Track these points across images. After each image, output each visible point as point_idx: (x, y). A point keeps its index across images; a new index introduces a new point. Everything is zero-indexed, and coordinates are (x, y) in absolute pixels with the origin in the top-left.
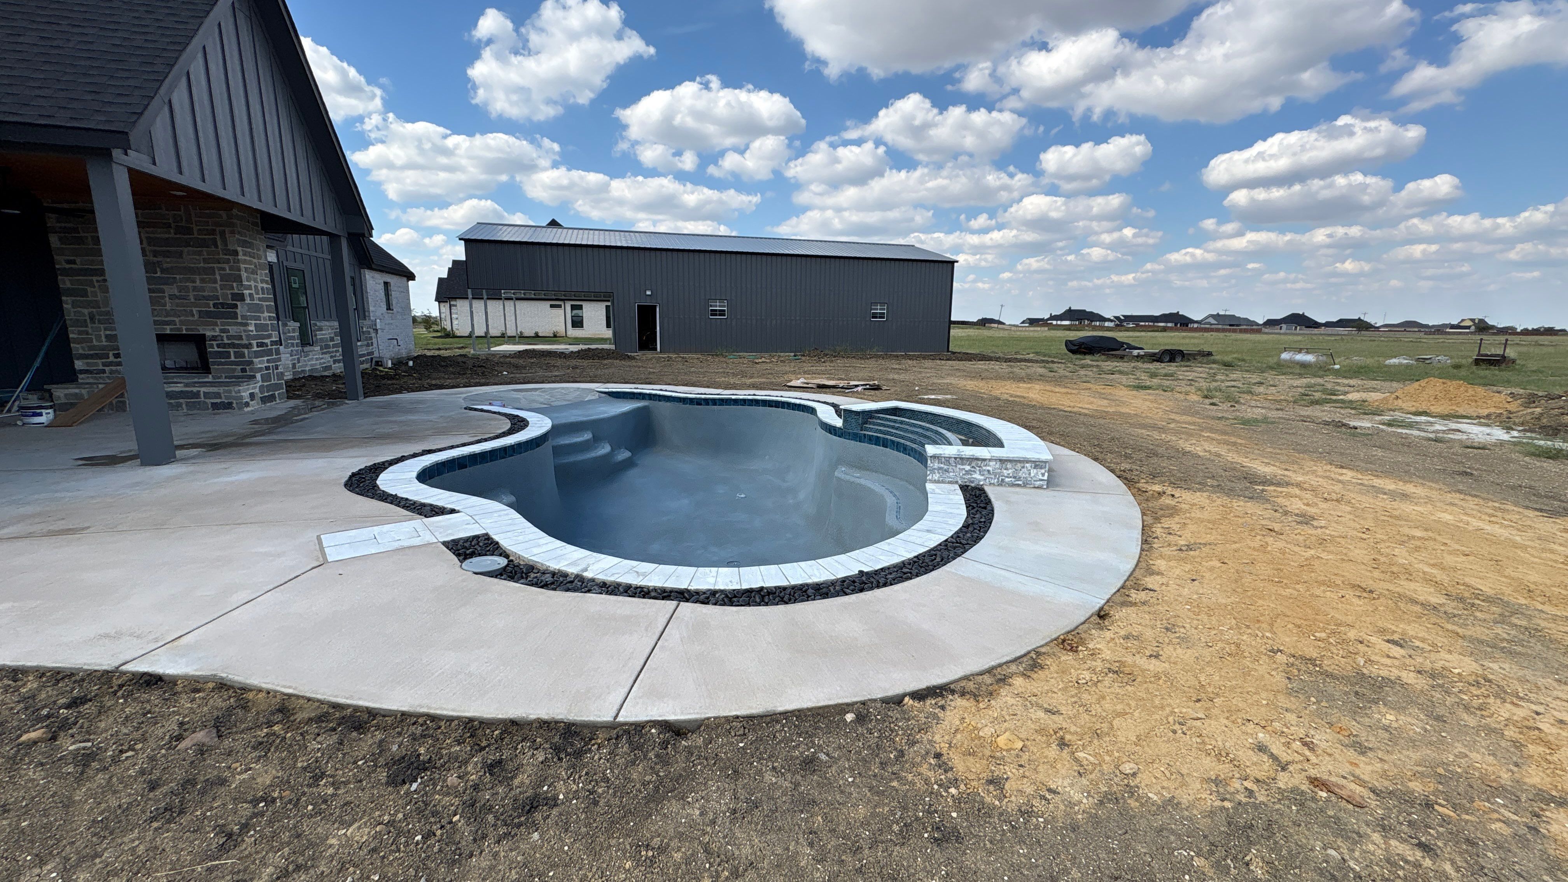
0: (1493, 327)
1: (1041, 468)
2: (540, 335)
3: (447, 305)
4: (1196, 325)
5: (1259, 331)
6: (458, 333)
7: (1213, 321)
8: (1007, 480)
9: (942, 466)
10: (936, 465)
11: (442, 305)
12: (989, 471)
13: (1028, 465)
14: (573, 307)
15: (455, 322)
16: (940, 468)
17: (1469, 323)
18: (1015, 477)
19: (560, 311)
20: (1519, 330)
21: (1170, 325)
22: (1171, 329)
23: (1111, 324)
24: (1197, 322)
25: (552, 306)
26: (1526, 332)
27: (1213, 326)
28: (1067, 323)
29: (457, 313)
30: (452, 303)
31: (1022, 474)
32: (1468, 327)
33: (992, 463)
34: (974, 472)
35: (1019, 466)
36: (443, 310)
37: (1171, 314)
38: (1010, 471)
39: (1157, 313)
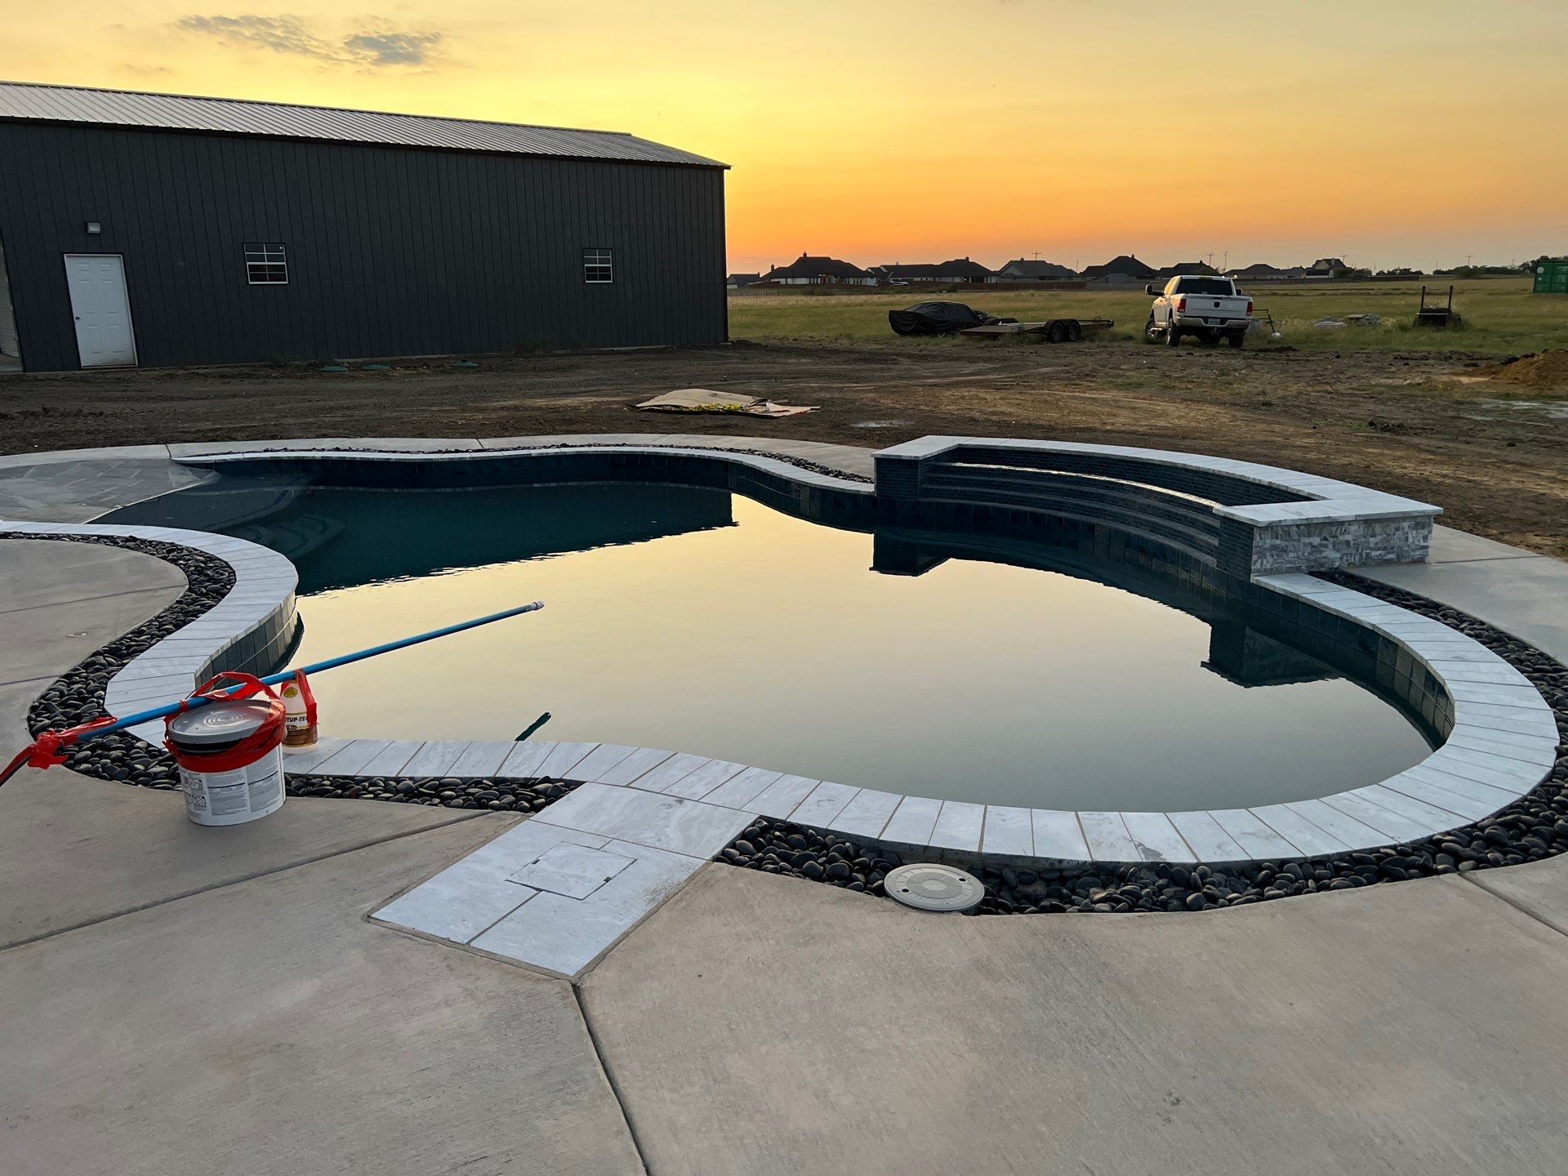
0: (1351, 270)
1: (1423, 528)
4: (994, 280)
8: (1374, 554)
9: (1278, 542)
10: (1269, 542)
12: (1348, 542)
13: (1405, 525)
16: (1274, 547)
17: (1324, 266)
18: (1385, 549)
20: (1374, 274)
23: (871, 282)
26: (1383, 277)
27: (1018, 281)
28: (803, 281)
31: (1396, 541)
32: (1326, 272)
33: (1353, 528)
34: (1326, 546)
35: (1393, 526)
38: (1379, 538)
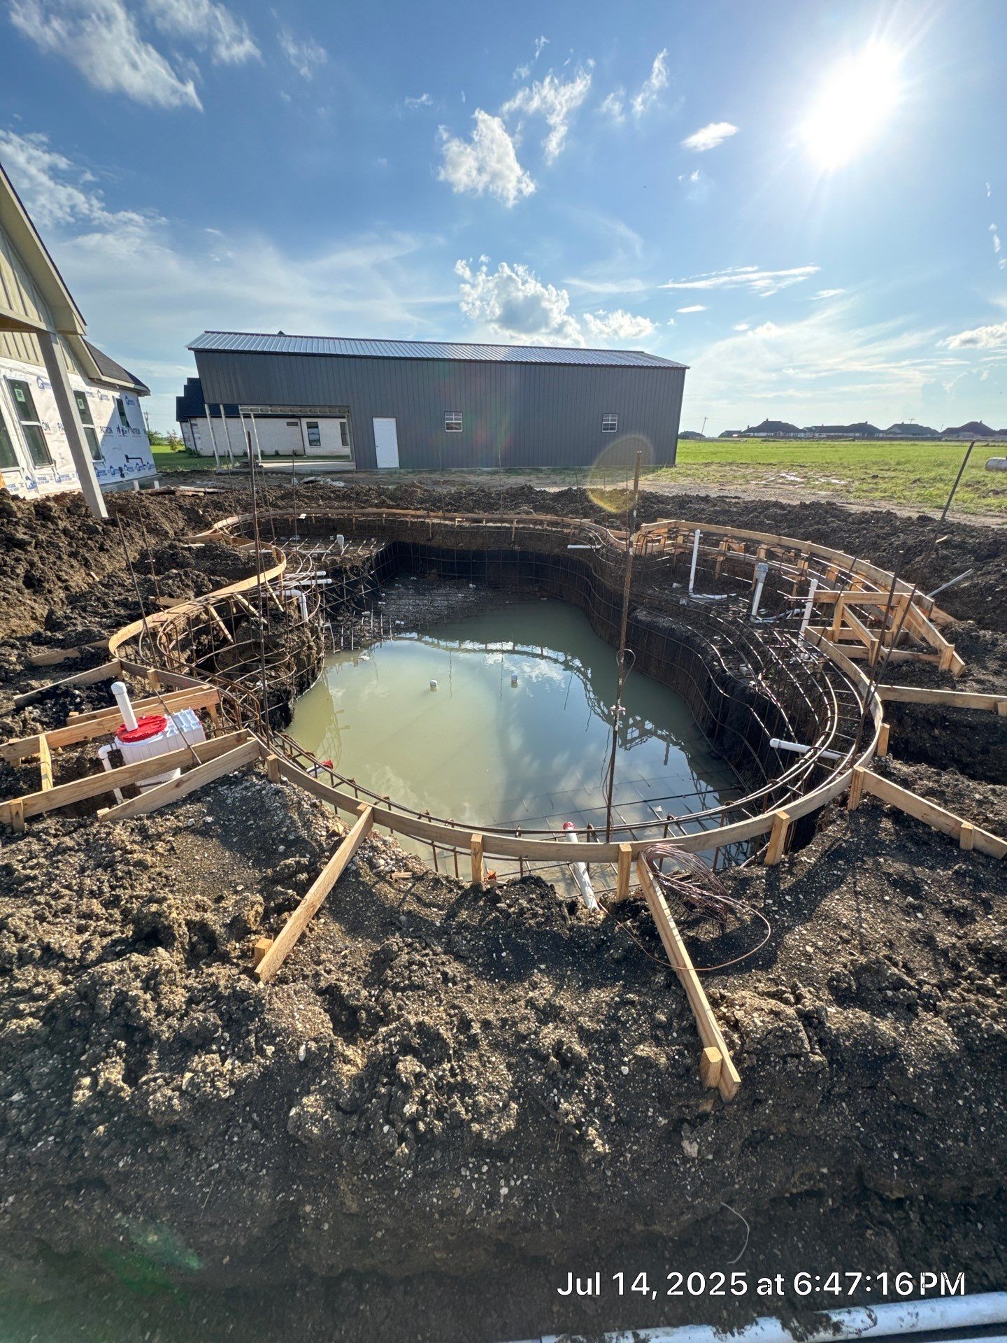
2: (281, 453)
3: (189, 424)
4: (881, 435)
5: (939, 439)
6: (203, 453)
7: (898, 431)
11: (184, 424)
14: (310, 426)
15: (198, 442)
19: (296, 429)
21: (857, 435)
22: (858, 438)
24: (883, 432)
25: (289, 424)
28: (763, 434)
29: (198, 433)
30: (193, 422)
36: (186, 430)
37: (860, 424)
39: (847, 423)
